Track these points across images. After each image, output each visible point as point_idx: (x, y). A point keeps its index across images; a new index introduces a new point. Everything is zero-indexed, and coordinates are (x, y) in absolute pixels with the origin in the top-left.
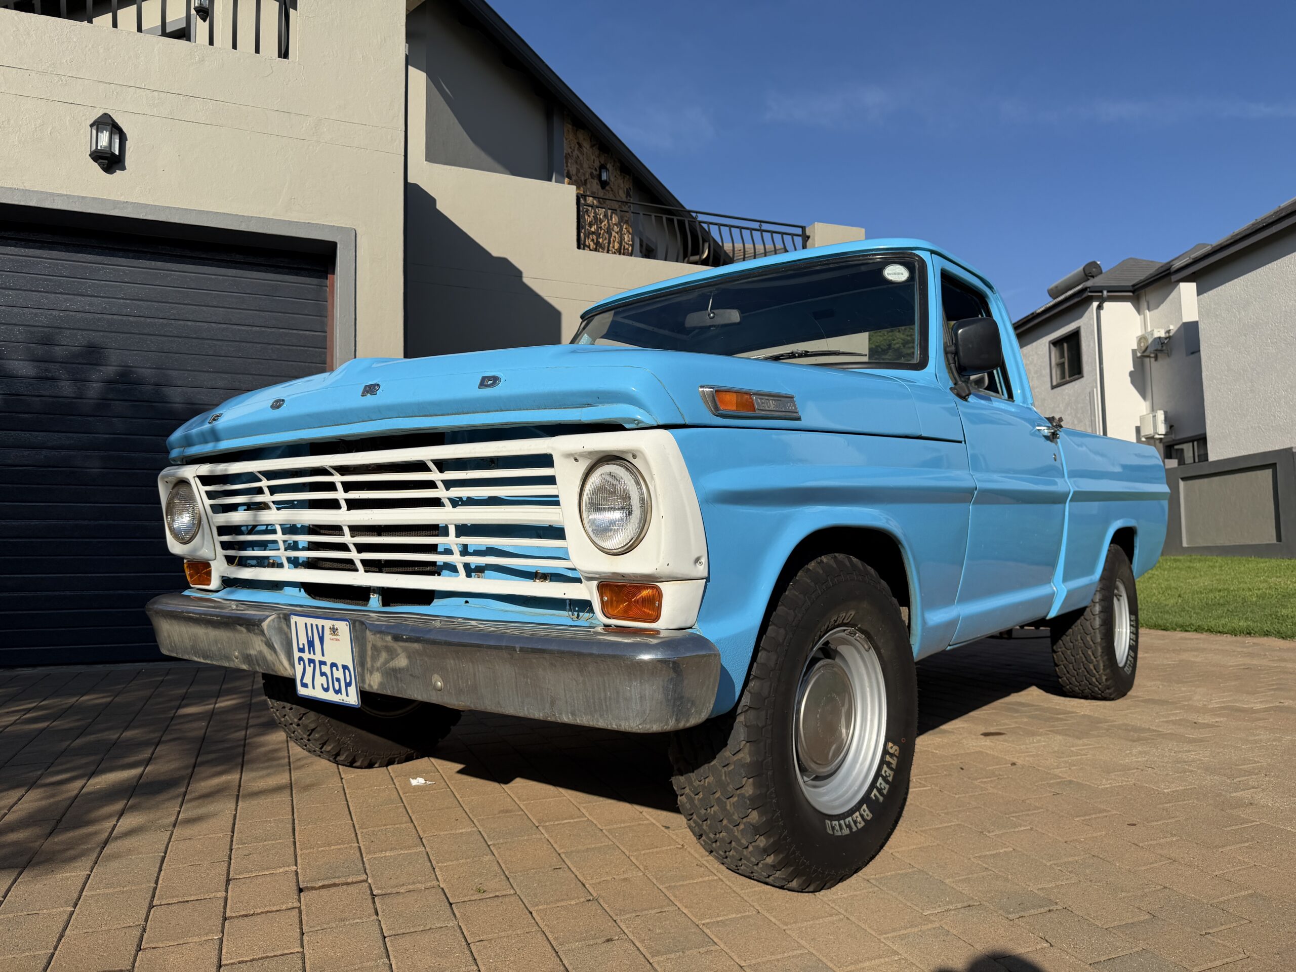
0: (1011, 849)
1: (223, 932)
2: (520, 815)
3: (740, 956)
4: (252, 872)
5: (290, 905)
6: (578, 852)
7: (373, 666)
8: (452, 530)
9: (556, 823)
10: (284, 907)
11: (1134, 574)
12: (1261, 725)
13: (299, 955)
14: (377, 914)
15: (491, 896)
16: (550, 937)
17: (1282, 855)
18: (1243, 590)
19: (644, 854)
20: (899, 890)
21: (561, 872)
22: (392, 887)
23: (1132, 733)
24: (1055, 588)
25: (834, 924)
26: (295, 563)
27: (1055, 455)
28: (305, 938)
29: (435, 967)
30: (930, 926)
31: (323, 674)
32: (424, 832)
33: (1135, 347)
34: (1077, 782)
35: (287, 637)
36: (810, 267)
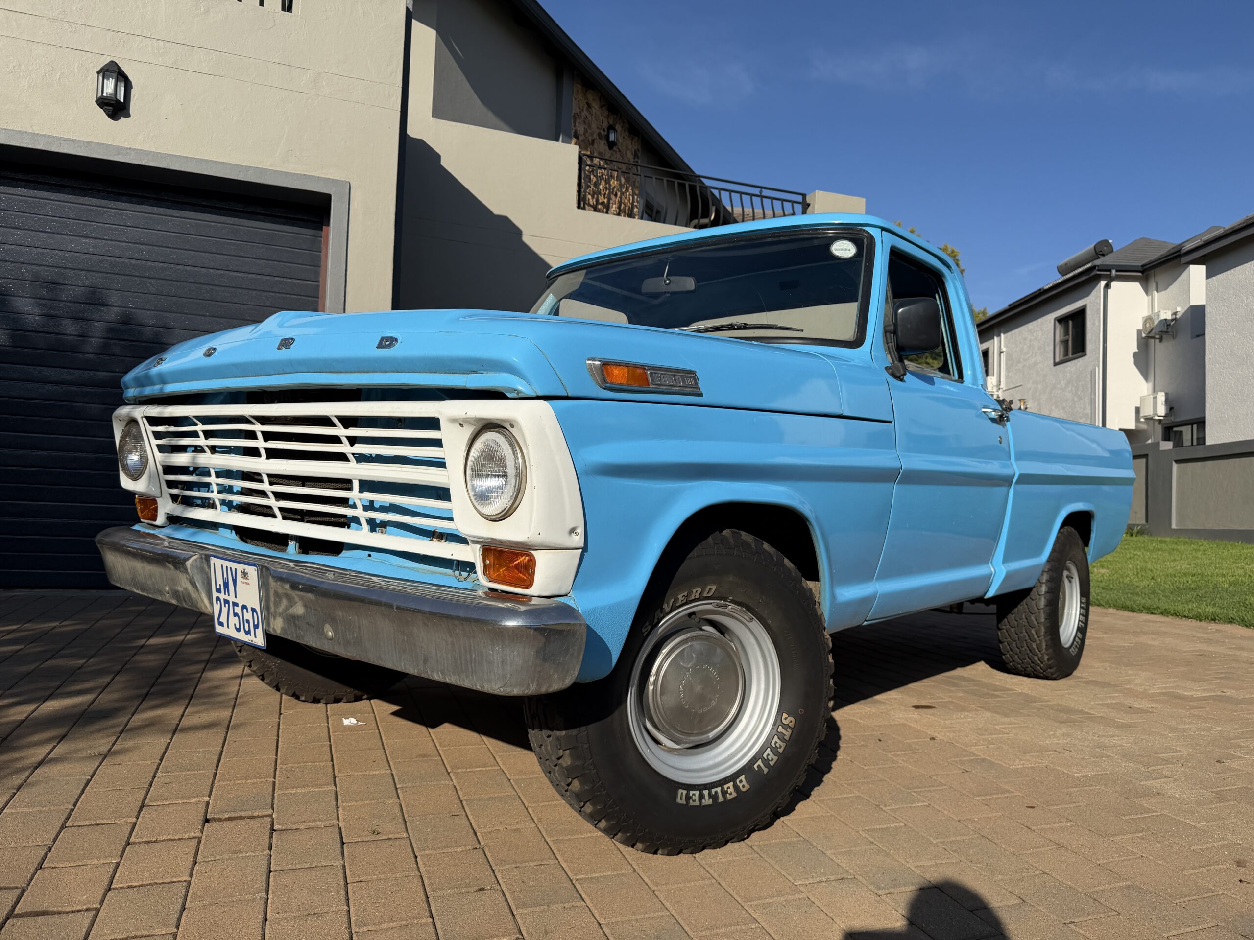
0: (903, 825)
1: (121, 857)
2: (435, 760)
3: (601, 914)
4: (166, 800)
5: (192, 835)
6: (479, 800)
7: (276, 612)
8: (356, 485)
9: (468, 770)
10: (186, 836)
11: (1089, 558)
12: (1196, 713)
13: (185, 883)
14: (270, 848)
15: (384, 838)
16: (426, 882)
17: (1172, 847)
18: (1218, 575)
19: (542, 807)
20: (778, 859)
21: (457, 818)
22: (293, 824)
23: (1062, 714)
24: (992, 569)
25: (703, 888)
26: (230, 506)
27: (1000, 437)
28: (197, 867)
29: (308, 904)
30: (797, 896)
31: (236, 615)
32: (339, 771)
33: (1141, 328)
34: (990, 761)
35: (208, 577)
36: (761, 239)
